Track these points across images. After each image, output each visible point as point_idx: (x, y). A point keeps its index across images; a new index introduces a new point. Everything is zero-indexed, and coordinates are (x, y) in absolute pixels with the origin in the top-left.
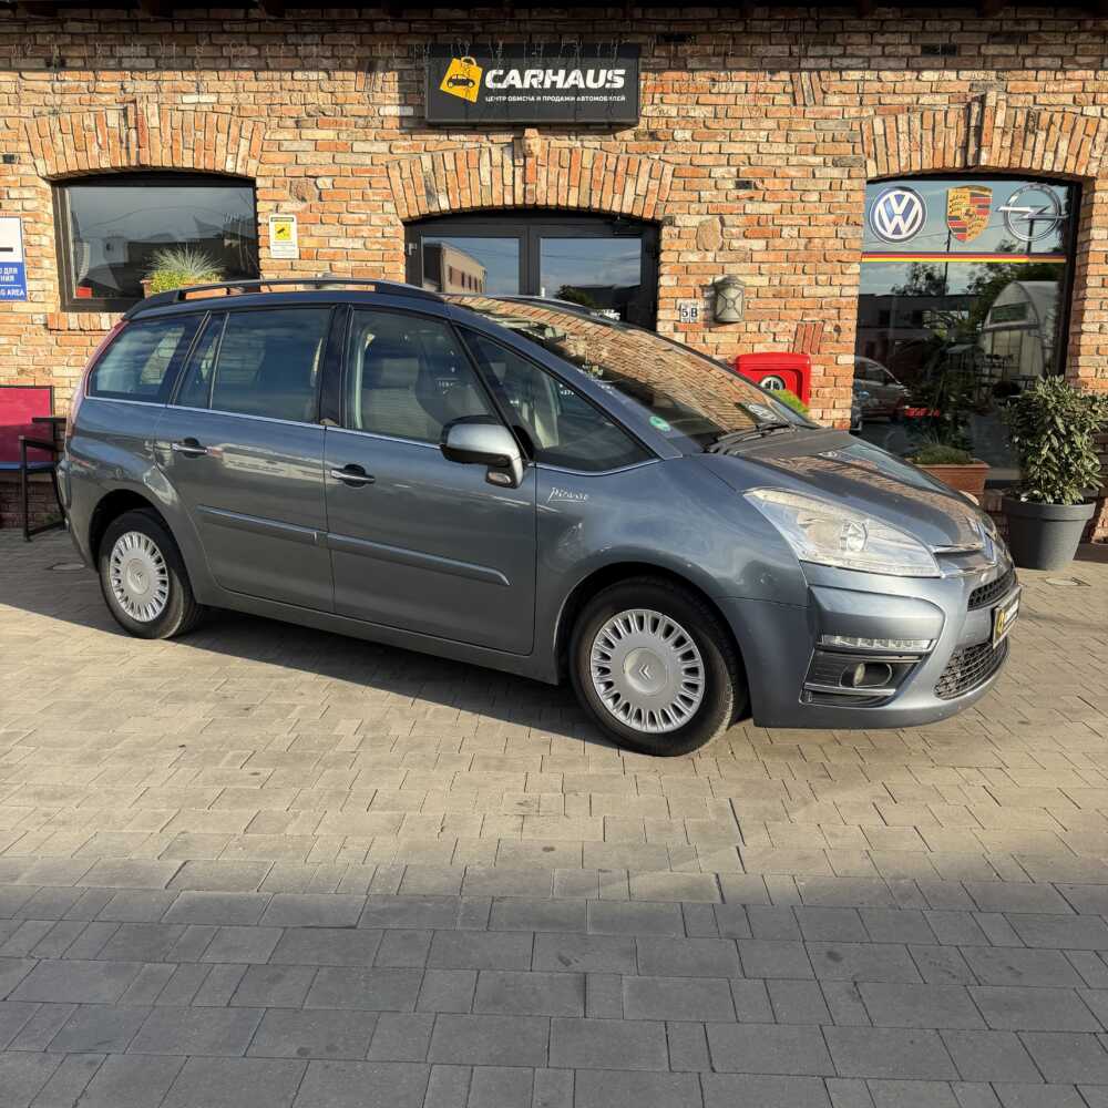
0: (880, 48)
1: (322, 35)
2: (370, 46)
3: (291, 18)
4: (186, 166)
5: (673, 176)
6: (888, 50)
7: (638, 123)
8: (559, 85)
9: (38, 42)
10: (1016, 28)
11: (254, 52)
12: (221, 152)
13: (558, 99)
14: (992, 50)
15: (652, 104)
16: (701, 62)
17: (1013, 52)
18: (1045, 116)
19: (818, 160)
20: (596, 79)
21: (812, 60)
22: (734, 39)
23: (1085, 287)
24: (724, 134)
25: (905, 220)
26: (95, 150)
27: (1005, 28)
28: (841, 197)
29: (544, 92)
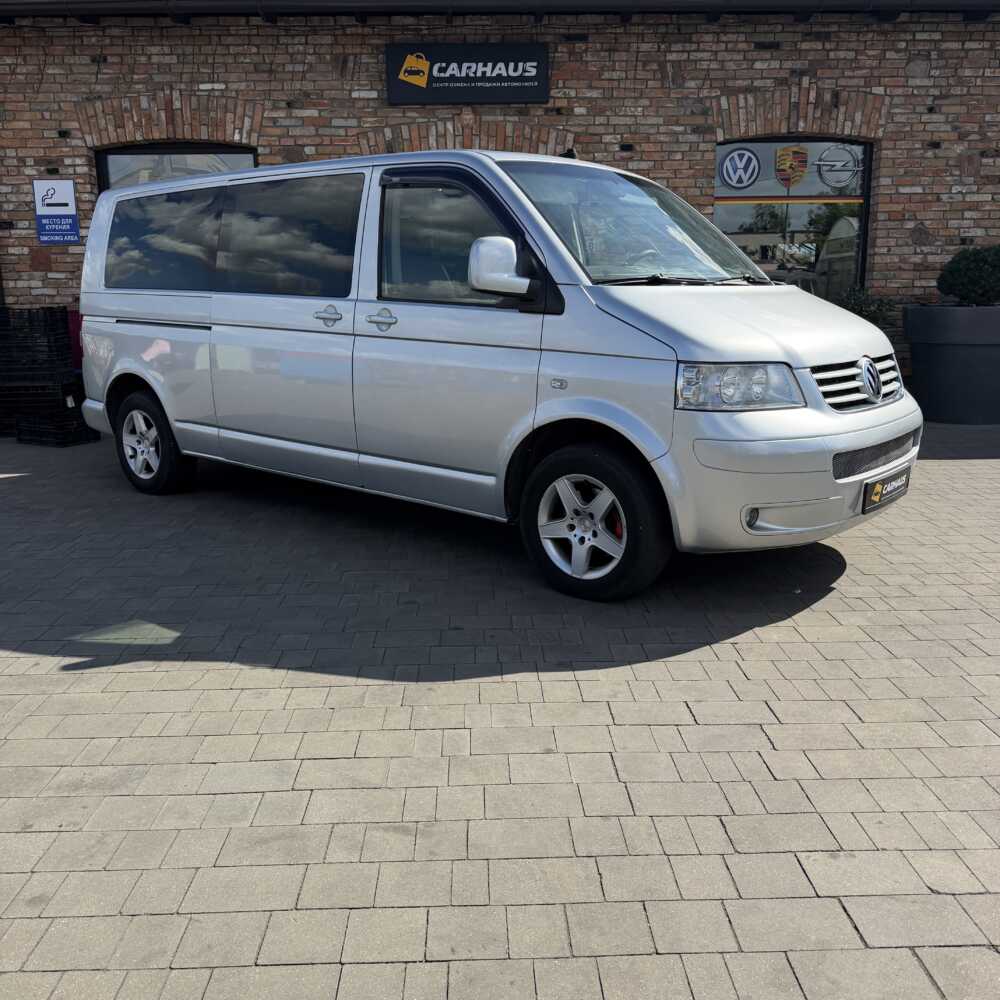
0: (723, 46)
1: (307, 36)
2: (343, 45)
3: (283, 24)
4: (203, 138)
5: (574, 142)
6: (730, 46)
7: (547, 102)
8: (488, 74)
9: (85, 43)
10: (823, 30)
11: (254, 50)
12: (230, 127)
13: (488, 85)
14: (805, 46)
15: (557, 88)
16: (593, 56)
17: (820, 47)
18: (844, 95)
19: (681, 129)
20: (515, 70)
21: (674, 55)
22: (616, 39)
23: (876, 220)
24: (611, 109)
25: (746, 172)
26: (131, 126)
27: (814, 29)
28: (699, 158)
29: (475, 79)
